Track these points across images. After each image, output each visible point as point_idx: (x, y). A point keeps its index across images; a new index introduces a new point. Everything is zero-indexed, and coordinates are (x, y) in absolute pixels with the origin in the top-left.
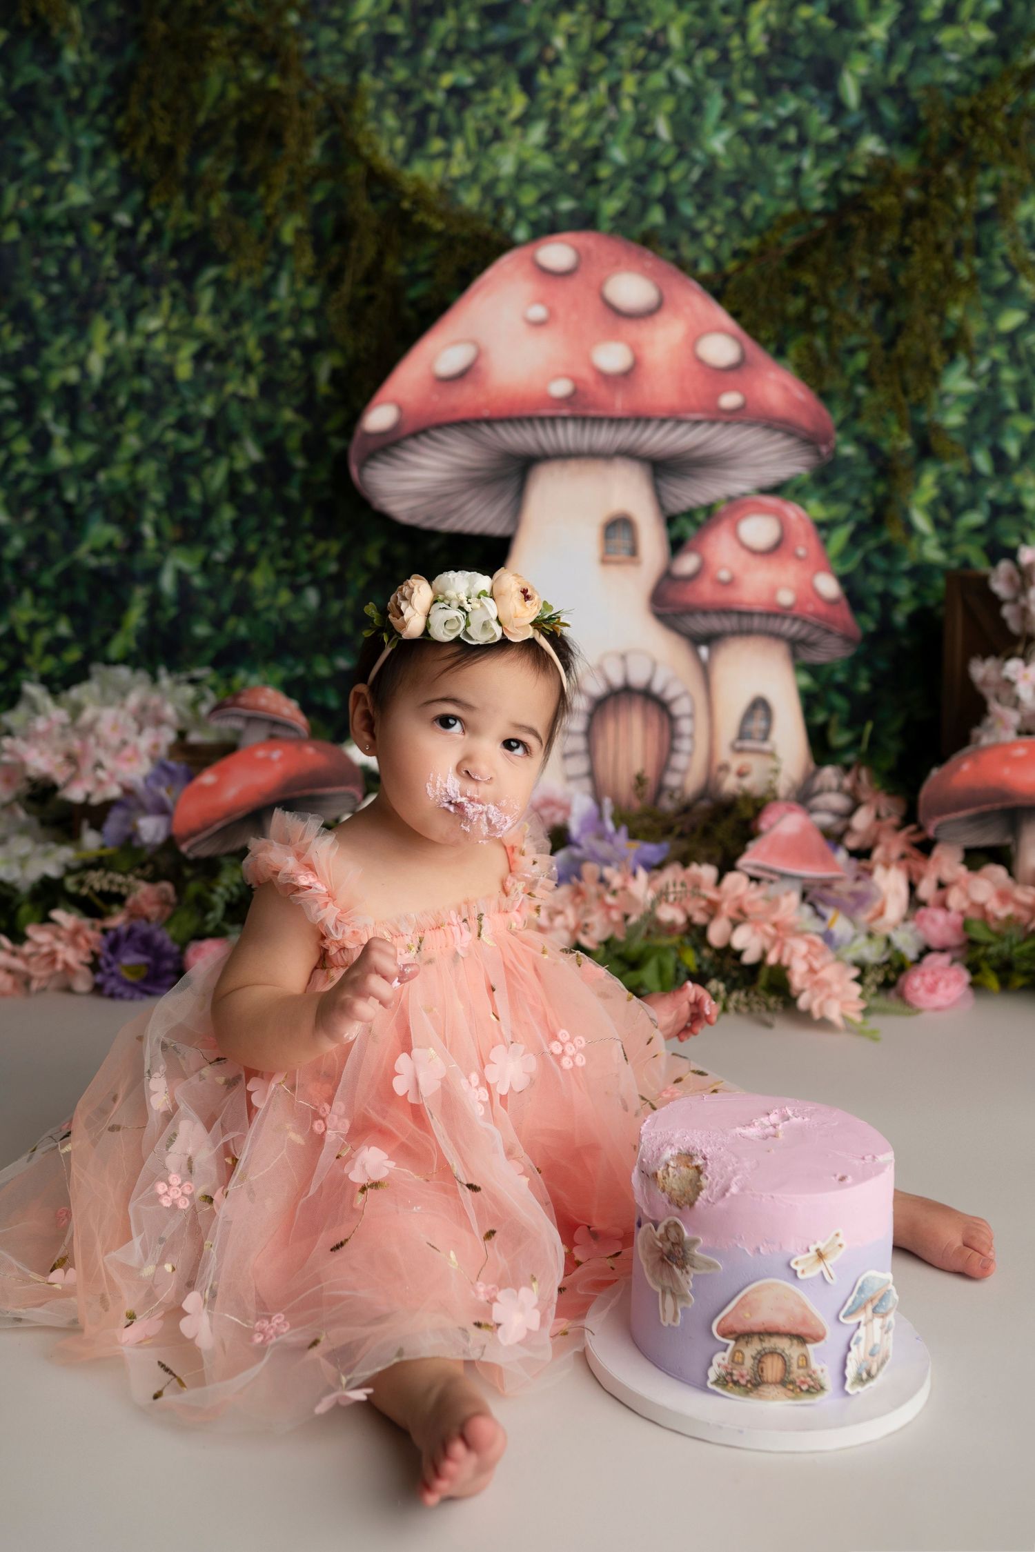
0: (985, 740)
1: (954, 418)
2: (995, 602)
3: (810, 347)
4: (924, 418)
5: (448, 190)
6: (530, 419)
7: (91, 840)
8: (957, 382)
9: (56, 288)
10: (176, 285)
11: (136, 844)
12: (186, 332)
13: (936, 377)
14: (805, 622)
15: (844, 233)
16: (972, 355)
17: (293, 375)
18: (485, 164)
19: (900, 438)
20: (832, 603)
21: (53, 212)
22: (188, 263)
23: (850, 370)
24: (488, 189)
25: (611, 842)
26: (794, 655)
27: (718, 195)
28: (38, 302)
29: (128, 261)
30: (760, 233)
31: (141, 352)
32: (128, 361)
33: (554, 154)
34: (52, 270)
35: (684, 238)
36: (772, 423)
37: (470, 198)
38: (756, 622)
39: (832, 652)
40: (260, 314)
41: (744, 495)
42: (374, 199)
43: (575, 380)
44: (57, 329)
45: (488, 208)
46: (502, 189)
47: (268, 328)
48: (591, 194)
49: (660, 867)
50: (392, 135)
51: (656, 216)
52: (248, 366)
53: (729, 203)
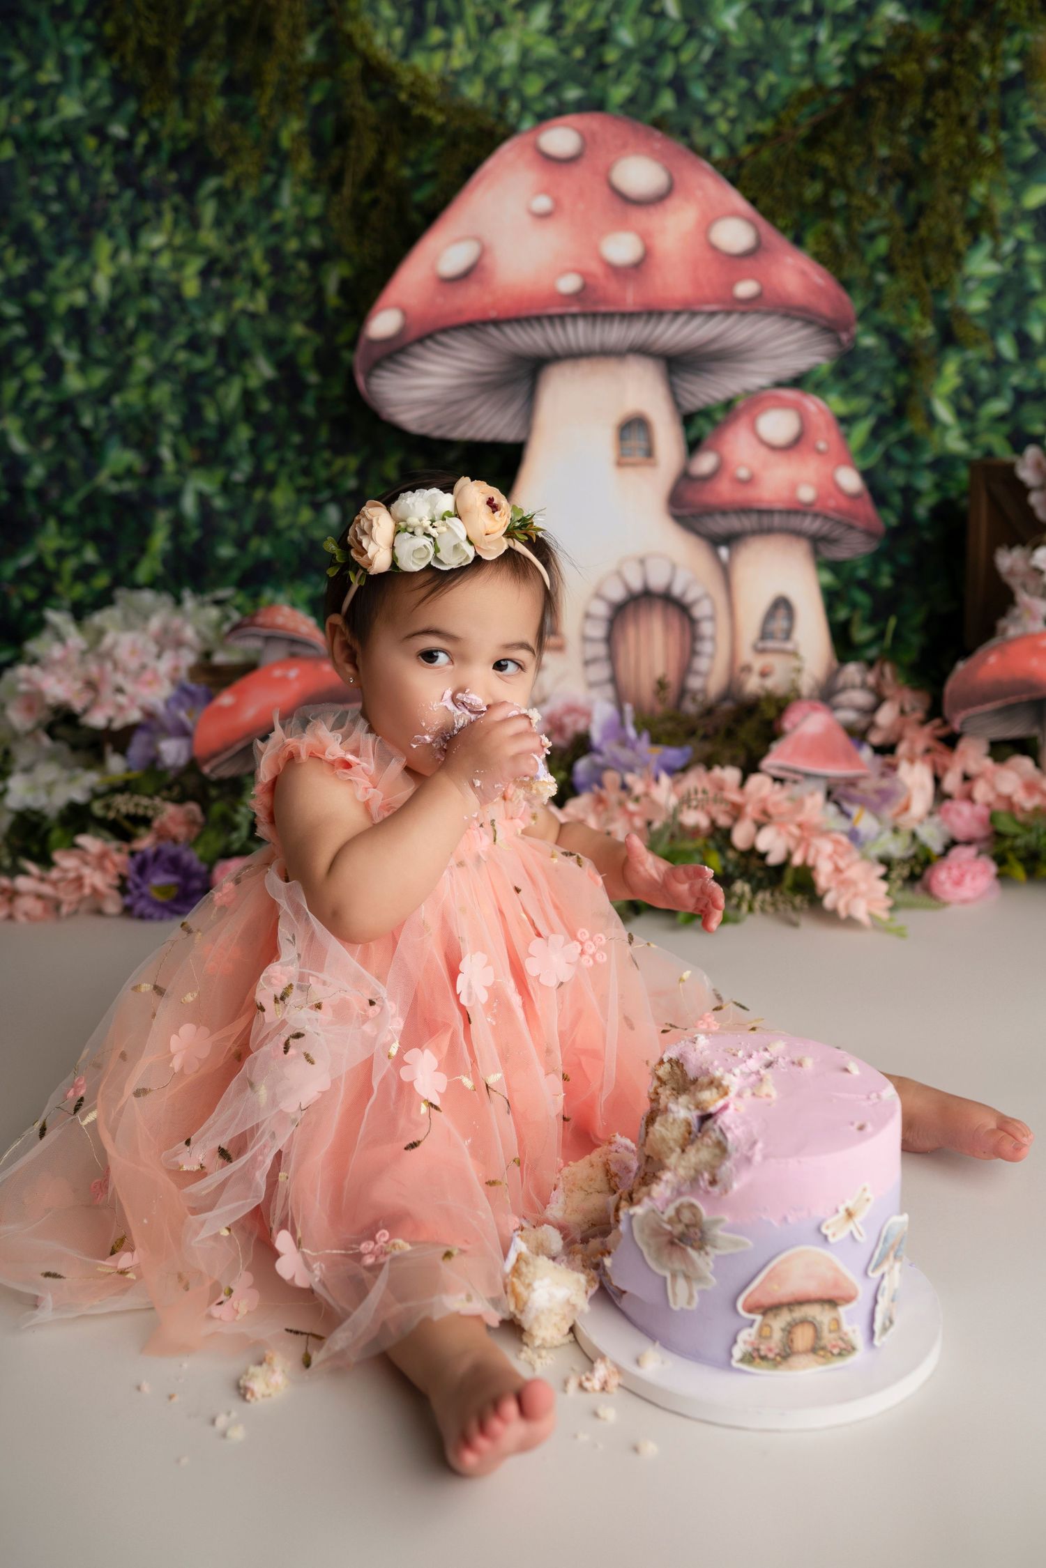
0: (1012, 632)
1: (977, 303)
2: (1022, 490)
3: (828, 233)
4: (946, 304)
5: (450, 83)
6: (538, 318)
7: (116, 764)
8: (981, 264)
9: (56, 208)
10: (177, 198)
11: (160, 766)
12: (191, 248)
13: (958, 259)
14: (826, 518)
15: (862, 107)
16: (995, 235)
17: (301, 288)
18: (487, 53)
19: (922, 326)
20: (854, 497)
21: (47, 126)
22: (188, 174)
23: (871, 257)
24: (491, 80)
25: (633, 748)
26: (816, 552)
27: (731, 76)
28: (39, 223)
29: (127, 175)
30: (775, 115)
31: (146, 271)
32: (133, 281)
33: (559, 39)
34: (50, 188)
35: (696, 124)
36: (790, 312)
37: (473, 91)
38: (777, 520)
39: (854, 548)
40: (265, 225)
41: (763, 388)
42: (373, 97)
43: (584, 275)
44: (60, 250)
45: (492, 100)
46: (506, 80)
47: (273, 240)
48: (598, 81)
49: (684, 770)
50: (390, 27)
51: (667, 101)
52: (256, 281)
53: (743, 83)
